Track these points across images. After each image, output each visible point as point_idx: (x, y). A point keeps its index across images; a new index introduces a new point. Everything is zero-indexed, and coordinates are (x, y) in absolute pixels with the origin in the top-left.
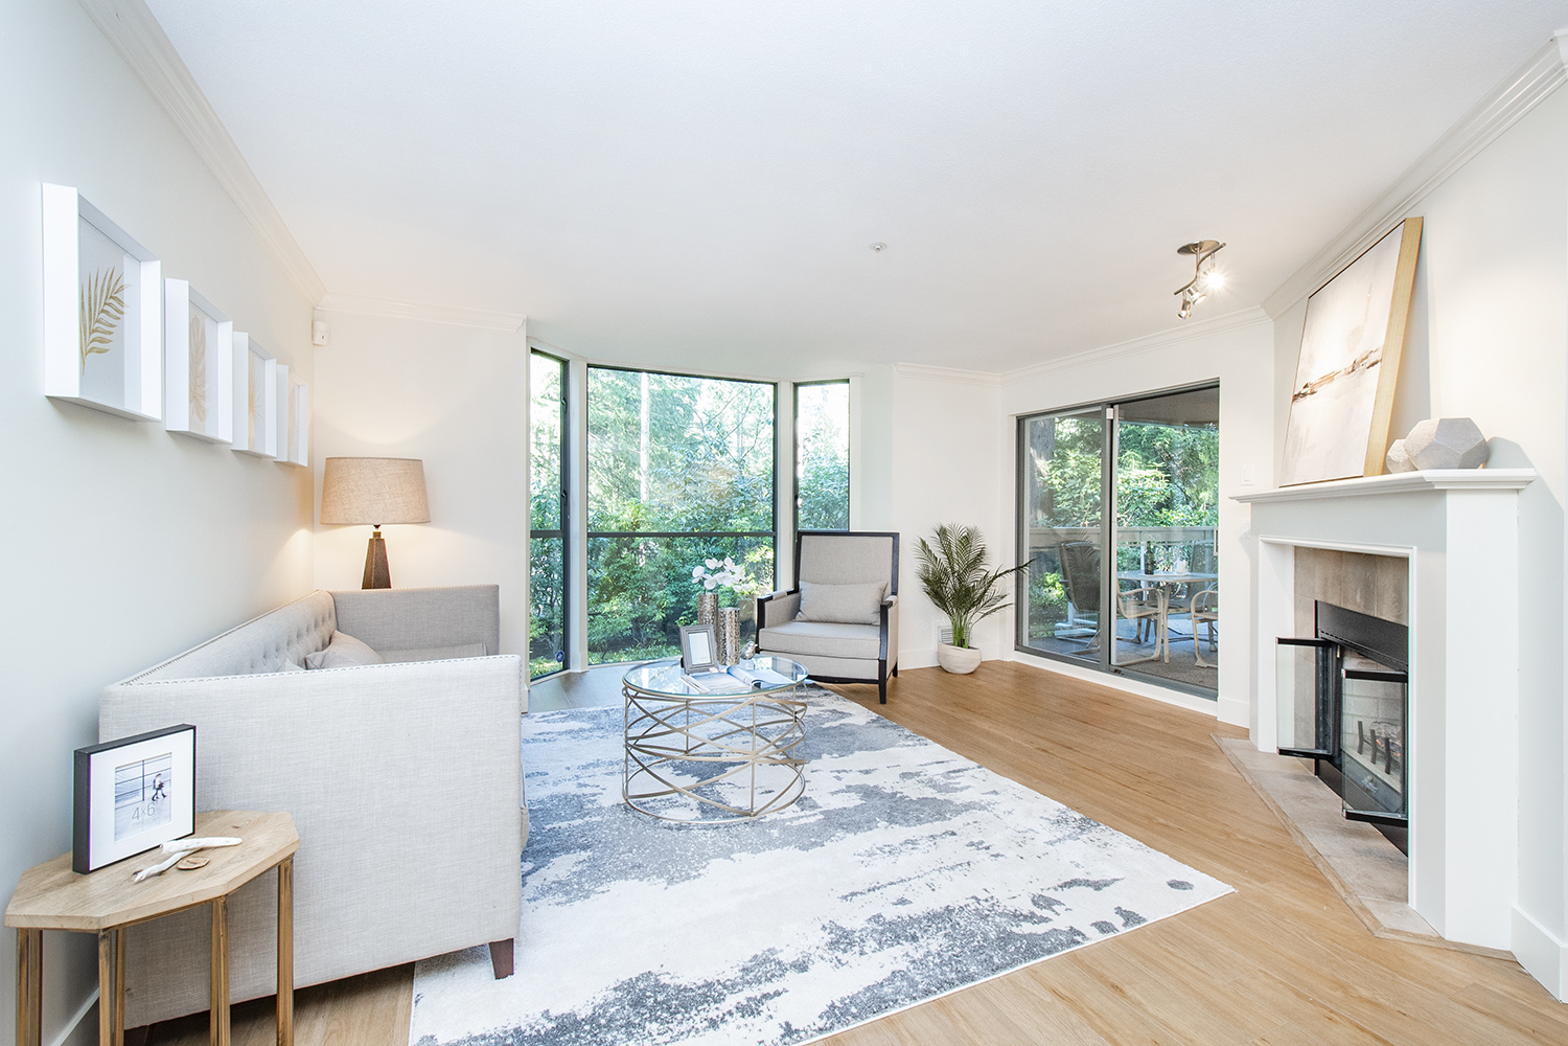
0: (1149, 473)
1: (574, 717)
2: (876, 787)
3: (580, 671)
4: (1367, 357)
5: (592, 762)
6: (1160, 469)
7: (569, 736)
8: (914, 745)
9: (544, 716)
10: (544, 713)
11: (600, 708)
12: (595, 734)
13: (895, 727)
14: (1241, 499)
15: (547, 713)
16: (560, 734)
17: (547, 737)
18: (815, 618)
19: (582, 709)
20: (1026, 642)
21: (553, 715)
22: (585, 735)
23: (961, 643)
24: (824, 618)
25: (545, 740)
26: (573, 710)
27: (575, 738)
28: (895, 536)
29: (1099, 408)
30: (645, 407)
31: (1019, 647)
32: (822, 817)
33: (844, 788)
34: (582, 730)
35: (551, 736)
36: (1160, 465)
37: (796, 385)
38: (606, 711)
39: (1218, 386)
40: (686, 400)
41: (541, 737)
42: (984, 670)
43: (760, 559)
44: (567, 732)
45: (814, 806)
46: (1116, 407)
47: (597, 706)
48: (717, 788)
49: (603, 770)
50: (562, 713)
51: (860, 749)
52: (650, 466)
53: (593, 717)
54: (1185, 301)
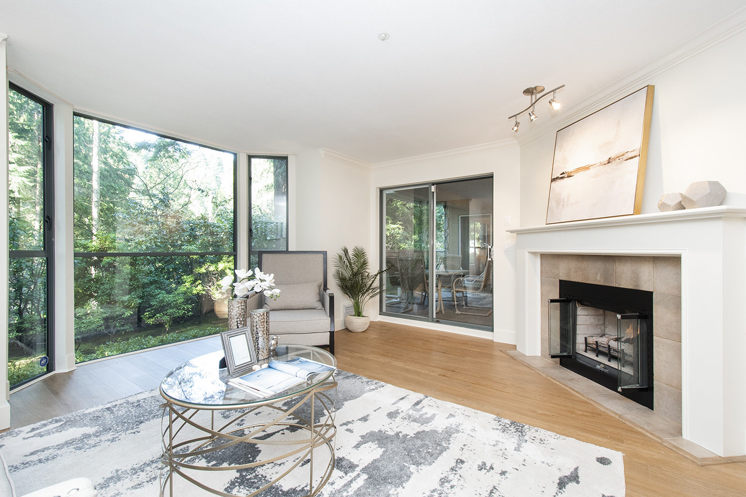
0: (396, 226)
1: (71, 423)
2: (380, 431)
3: (67, 371)
4: (623, 155)
5: (109, 475)
6: (400, 225)
7: (71, 448)
8: (376, 388)
9: (33, 430)
10: (33, 426)
11: (100, 407)
12: (103, 438)
13: (354, 376)
14: (512, 232)
15: (38, 424)
16: (60, 447)
17: (42, 456)
18: (277, 307)
19: (80, 412)
20: (384, 310)
21: (45, 425)
22: (92, 441)
23: (359, 314)
24: (283, 307)
25: (40, 461)
26: (69, 415)
27: (80, 448)
28: (325, 253)
29: (427, 186)
30: (95, 177)
31: (381, 313)
32: (365, 476)
33: (360, 439)
34: (87, 436)
35: (47, 453)
36: (400, 223)
37: (250, 157)
38: (108, 409)
39: (492, 177)
40: (127, 176)
41: (35, 458)
42: (372, 328)
43: (205, 271)
44: (68, 444)
45: (352, 467)
46: (435, 185)
47: (97, 406)
48: (260, 471)
49: (127, 483)
50: (57, 421)
51: (346, 400)
52: (100, 216)
53: (96, 418)
54: (516, 122)
